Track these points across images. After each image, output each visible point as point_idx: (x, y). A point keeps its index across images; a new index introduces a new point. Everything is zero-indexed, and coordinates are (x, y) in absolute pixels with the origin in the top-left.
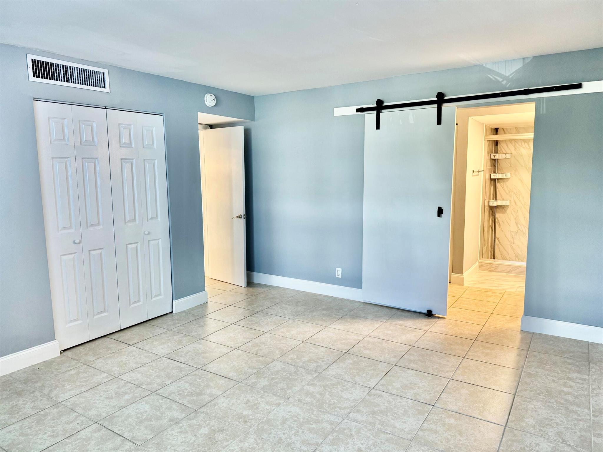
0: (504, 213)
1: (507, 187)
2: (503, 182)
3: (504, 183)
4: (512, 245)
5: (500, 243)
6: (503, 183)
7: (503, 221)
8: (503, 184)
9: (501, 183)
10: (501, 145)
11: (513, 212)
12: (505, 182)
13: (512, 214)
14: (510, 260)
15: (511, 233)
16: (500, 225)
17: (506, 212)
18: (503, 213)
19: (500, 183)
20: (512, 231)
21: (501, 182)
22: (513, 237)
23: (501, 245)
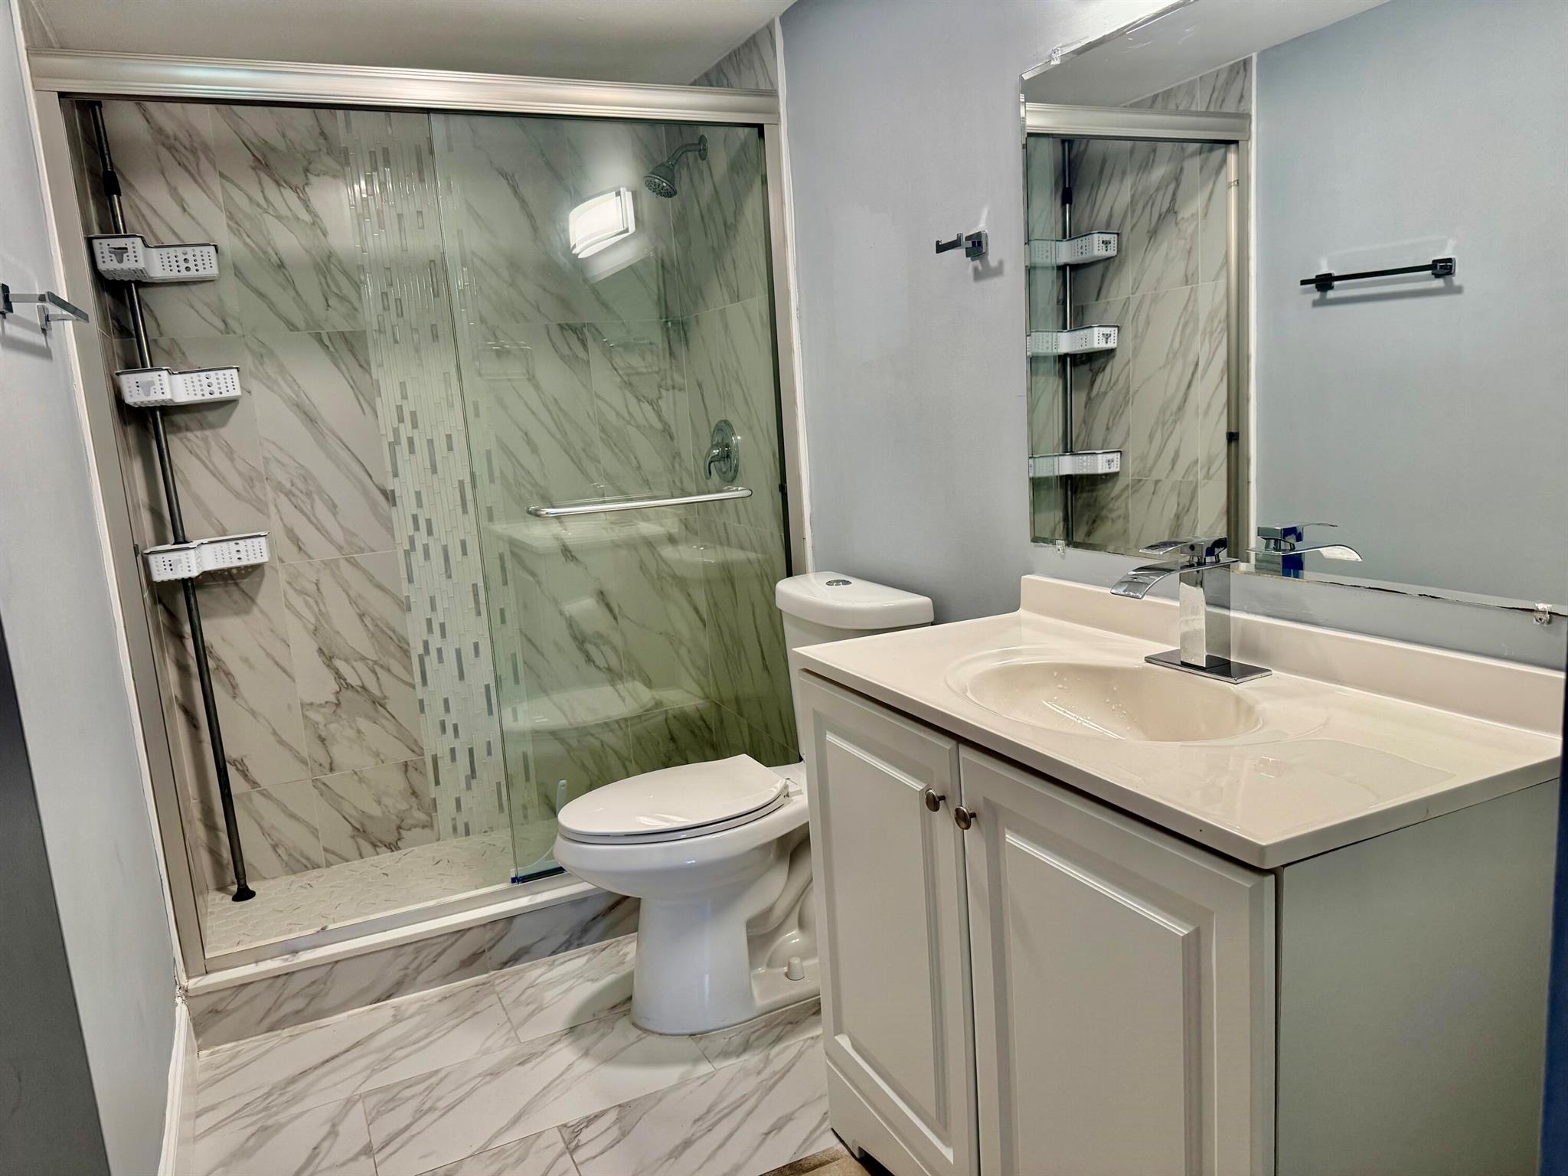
0: (247, 611)
1: (230, 454)
2: (202, 427)
3: (208, 433)
4: (322, 777)
5: (254, 784)
6: (199, 433)
7: (246, 660)
8: (201, 443)
9: (189, 435)
10: (142, 199)
11: (291, 594)
12: (212, 426)
13: (289, 606)
14: (329, 865)
15: (305, 717)
16: (234, 687)
17: (253, 600)
18: (237, 613)
19: (181, 435)
20: (312, 704)
21: (188, 429)
22: (323, 734)
23: (265, 794)
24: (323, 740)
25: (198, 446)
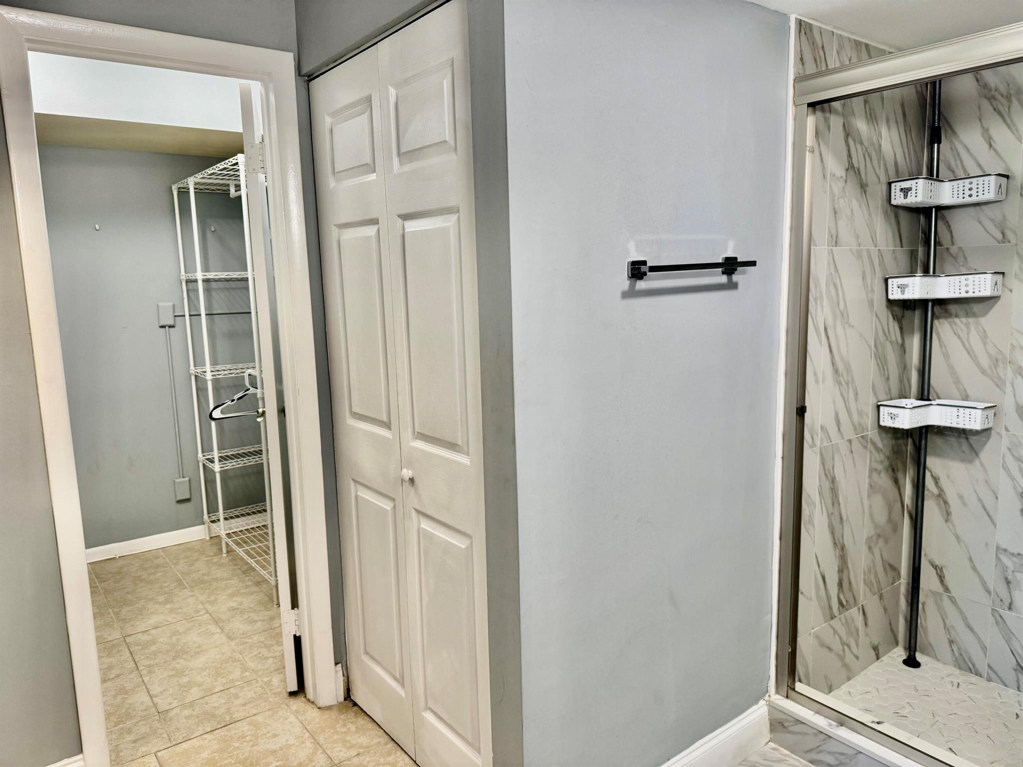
0: (971, 461)
1: (984, 338)
2: (967, 315)
3: (971, 320)
4: (1001, 611)
5: (947, 589)
6: (964, 320)
7: (961, 497)
8: (963, 327)
9: (957, 320)
10: (961, 142)
11: (1010, 461)
12: (975, 315)
13: (1005, 467)
14: (989, 680)
15: (998, 558)
16: (948, 514)
17: (977, 454)
18: (962, 461)
19: (950, 320)
20: (1005, 550)
21: (957, 316)
22: (1010, 578)
23: (952, 600)
24: (1008, 582)
25: (961, 330)
